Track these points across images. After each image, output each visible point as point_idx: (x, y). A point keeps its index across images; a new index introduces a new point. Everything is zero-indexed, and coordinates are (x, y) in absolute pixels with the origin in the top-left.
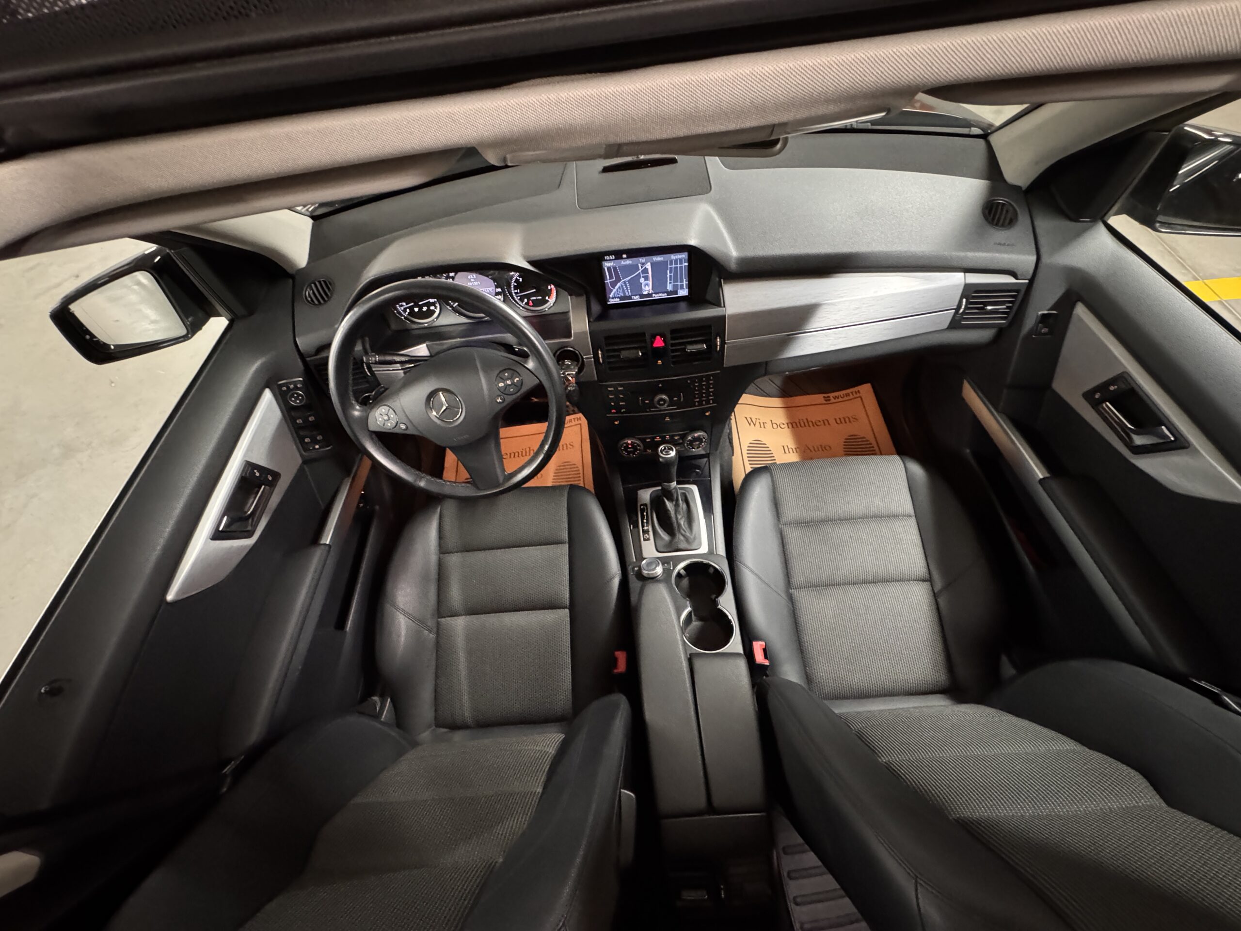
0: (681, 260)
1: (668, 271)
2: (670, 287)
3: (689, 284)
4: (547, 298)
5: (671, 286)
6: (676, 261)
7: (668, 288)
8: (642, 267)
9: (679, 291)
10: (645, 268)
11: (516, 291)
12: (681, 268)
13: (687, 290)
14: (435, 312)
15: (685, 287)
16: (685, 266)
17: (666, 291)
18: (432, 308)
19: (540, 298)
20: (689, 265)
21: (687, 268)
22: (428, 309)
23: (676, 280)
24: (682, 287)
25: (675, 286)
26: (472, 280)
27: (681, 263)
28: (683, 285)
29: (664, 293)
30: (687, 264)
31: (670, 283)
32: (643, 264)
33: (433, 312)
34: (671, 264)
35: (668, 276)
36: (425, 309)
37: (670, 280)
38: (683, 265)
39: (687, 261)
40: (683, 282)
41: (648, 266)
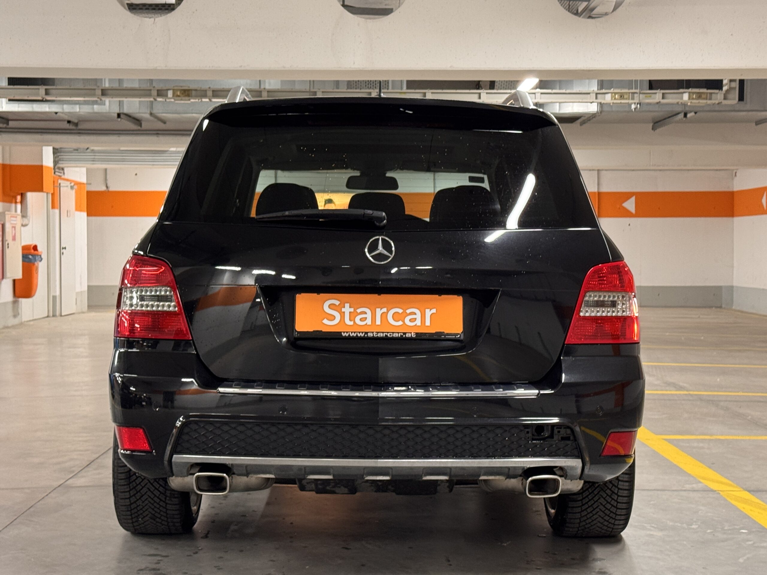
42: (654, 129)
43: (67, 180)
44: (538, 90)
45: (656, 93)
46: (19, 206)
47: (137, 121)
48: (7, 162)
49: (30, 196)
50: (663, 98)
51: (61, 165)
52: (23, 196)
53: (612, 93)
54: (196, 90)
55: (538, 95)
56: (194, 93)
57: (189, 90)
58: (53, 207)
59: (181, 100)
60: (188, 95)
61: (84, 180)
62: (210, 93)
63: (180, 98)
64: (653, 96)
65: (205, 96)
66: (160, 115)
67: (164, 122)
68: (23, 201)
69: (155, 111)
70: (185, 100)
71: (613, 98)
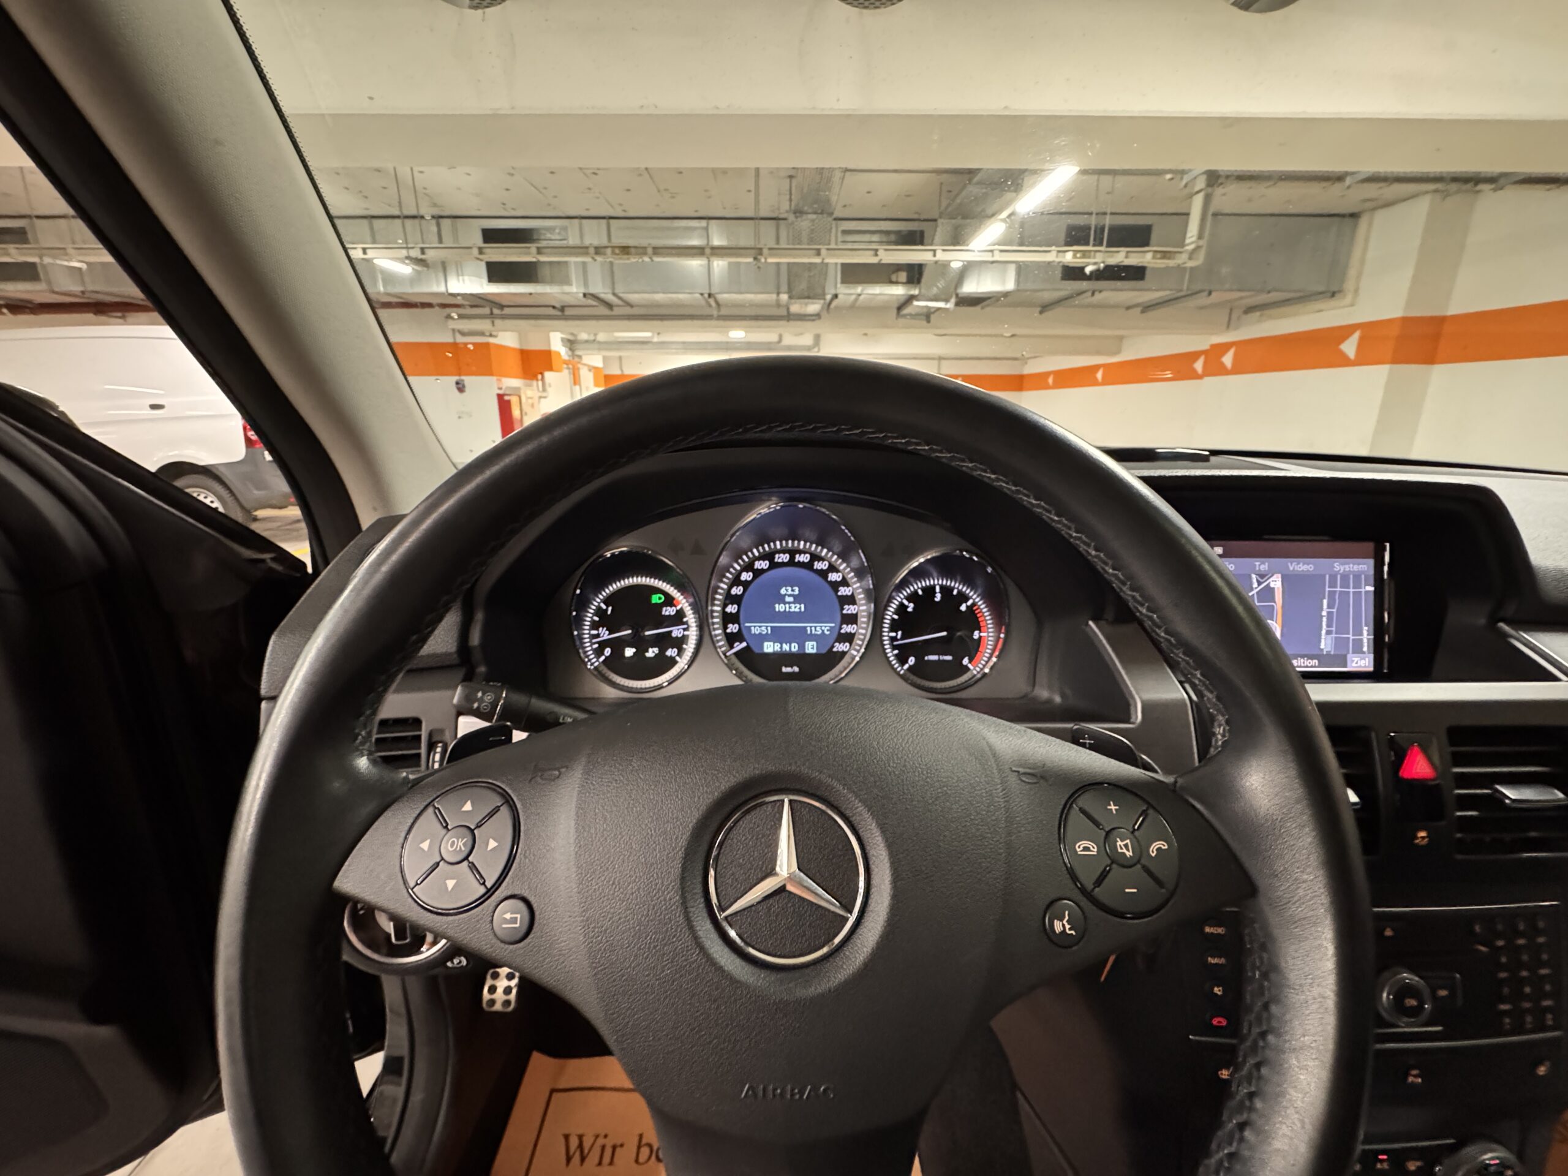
0: (1357, 577)
1: (1325, 602)
2: (1326, 644)
3: (1375, 639)
4: (965, 661)
5: (1329, 642)
6: (1345, 577)
7: (1322, 646)
8: (1259, 583)
9: (1349, 656)
10: (1268, 585)
11: (893, 634)
12: (1357, 595)
13: (1372, 656)
14: (676, 662)
15: (1365, 649)
16: (1367, 592)
17: (1315, 652)
18: (671, 652)
19: (949, 658)
20: (1375, 592)
21: (1371, 598)
22: (661, 655)
23: (1342, 628)
24: (1358, 649)
25: (1340, 643)
26: (788, 599)
27: (1357, 585)
28: (1361, 640)
29: (1311, 657)
30: (1371, 589)
31: (1328, 633)
32: (1262, 576)
33: (672, 662)
34: (1333, 584)
35: (1324, 613)
36: (651, 653)
37: (1328, 626)
38: (1363, 590)
39: (1372, 581)
40: (1361, 634)
41: (1276, 582)
42: (1041, 312)
43: (585, 365)
44: (997, 247)
45: (1118, 252)
46: (540, 383)
47: (609, 306)
48: (525, 347)
49: (548, 375)
50: (1127, 257)
51: (578, 353)
52: (542, 374)
53: (1073, 251)
54: (635, 247)
55: (996, 253)
56: (633, 250)
57: (628, 247)
58: (575, 383)
59: (621, 259)
60: (628, 253)
61: (600, 364)
62: (650, 251)
63: (619, 256)
64: (1116, 254)
65: (645, 254)
66: (621, 295)
67: (632, 306)
68: (543, 379)
69: (617, 291)
70: (625, 259)
71: (1075, 256)
